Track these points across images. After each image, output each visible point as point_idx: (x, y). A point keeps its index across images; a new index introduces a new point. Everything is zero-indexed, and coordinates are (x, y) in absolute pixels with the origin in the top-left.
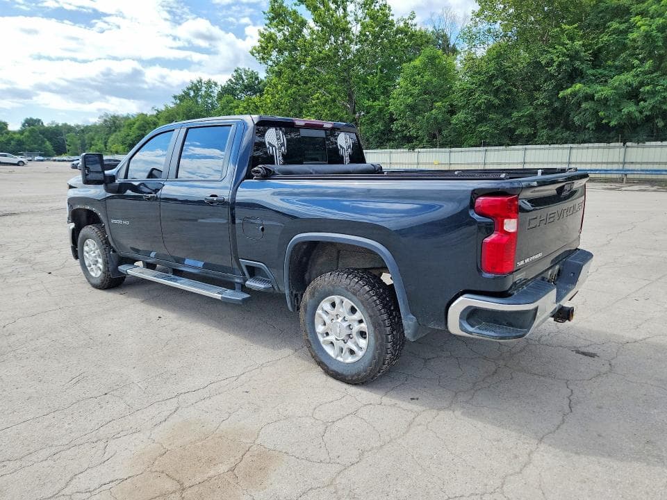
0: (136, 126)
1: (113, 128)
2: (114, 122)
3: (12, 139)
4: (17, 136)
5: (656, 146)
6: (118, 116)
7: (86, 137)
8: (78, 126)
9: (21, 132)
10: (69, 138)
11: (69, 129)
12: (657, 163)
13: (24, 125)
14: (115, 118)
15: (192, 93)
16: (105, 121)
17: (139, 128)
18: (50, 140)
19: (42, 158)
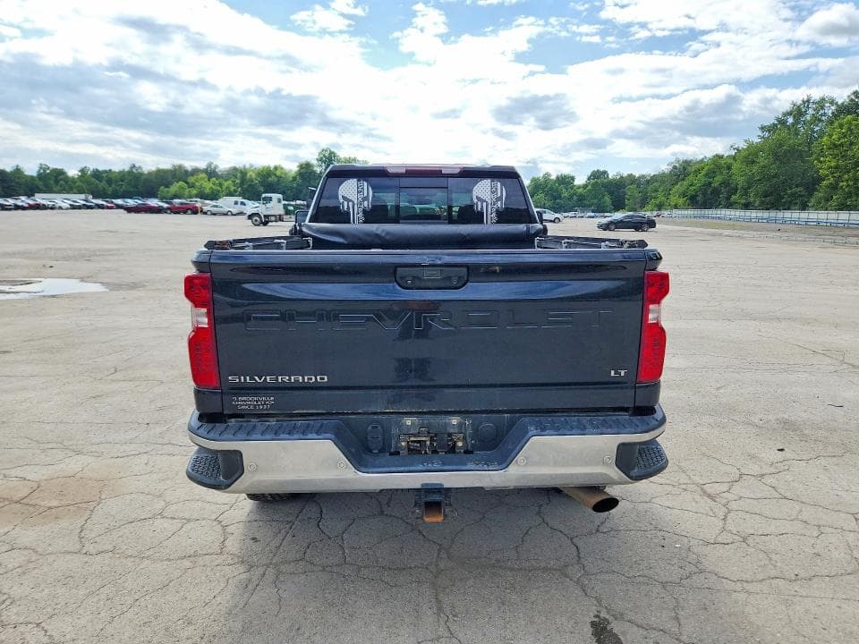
0: (703, 172)
1: (681, 177)
2: (685, 169)
3: (575, 194)
4: (581, 190)
6: (690, 161)
7: (649, 189)
8: (643, 176)
9: (585, 186)
10: (631, 191)
11: (632, 180)
13: (589, 179)
14: (687, 163)
15: (790, 120)
16: (675, 167)
17: (706, 175)
18: (611, 193)
19: (592, 214)
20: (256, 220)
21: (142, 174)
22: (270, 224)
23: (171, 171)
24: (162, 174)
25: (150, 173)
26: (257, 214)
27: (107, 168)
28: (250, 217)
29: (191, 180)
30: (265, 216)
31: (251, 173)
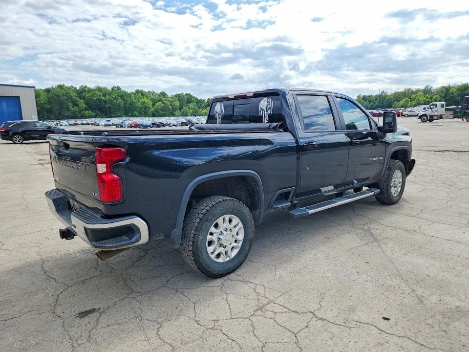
20: (424, 119)
21: (386, 96)
22: (434, 121)
23: (403, 92)
24: (397, 95)
25: (391, 95)
26: (425, 115)
27: (370, 94)
28: (420, 117)
29: (413, 96)
30: (430, 116)
31: (453, 89)
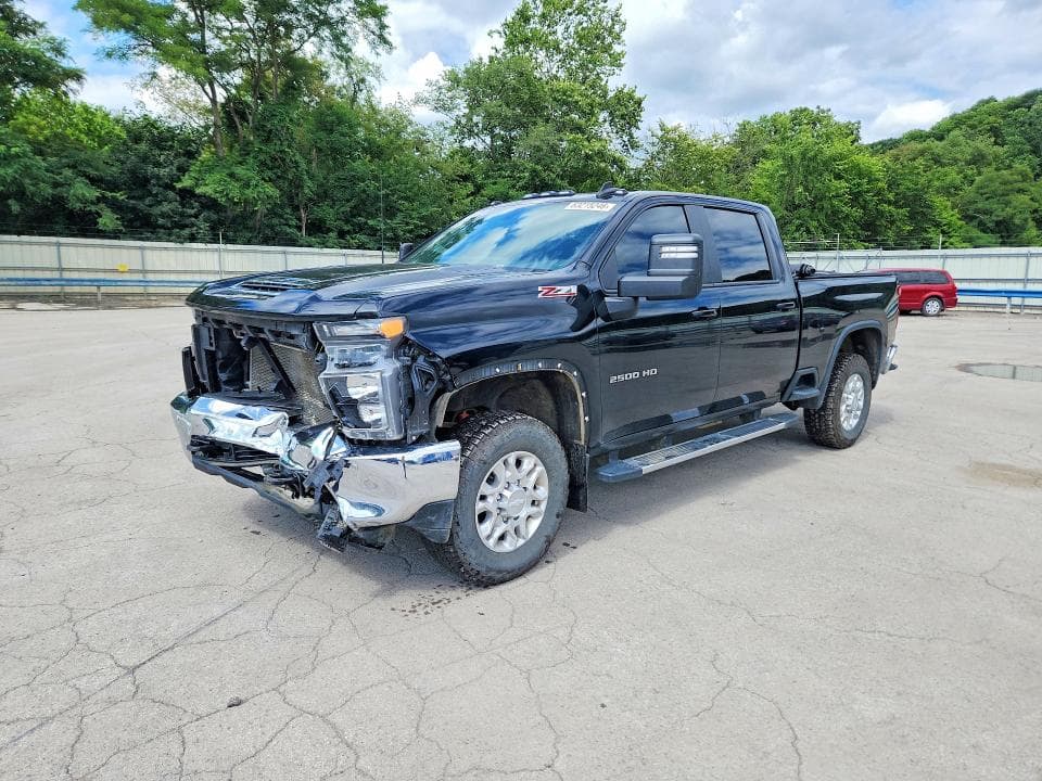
5: (11, 243)
12: (19, 268)
